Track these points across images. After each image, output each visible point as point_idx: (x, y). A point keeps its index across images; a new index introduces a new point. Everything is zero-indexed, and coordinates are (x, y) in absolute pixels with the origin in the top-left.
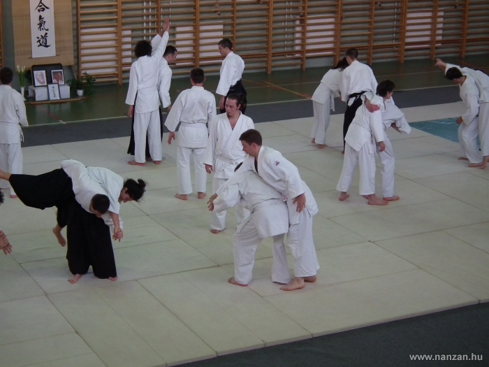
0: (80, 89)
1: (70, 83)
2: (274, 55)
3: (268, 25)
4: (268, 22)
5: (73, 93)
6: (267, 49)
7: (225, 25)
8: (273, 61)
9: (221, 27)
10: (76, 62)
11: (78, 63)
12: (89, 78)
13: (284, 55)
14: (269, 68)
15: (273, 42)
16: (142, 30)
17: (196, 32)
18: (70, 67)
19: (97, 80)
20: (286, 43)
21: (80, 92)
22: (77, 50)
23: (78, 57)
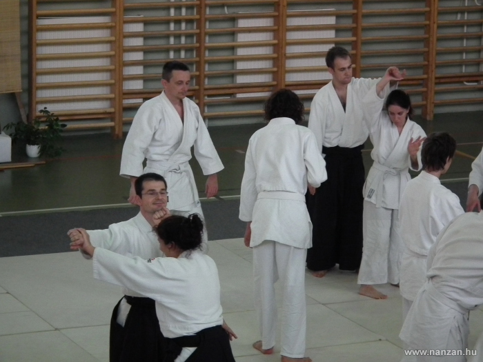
0: (34, 144)
1: (13, 130)
2: (440, 80)
3: (429, 19)
4: (429, 12)
5: (18, 151)
6: (425, 68)
7: (338, 16)
8: (437, 93)
9: (331, 21)
10: (26, 86)
11: (30, 88)
12: (53, 121)
13: (462, 82)
14: (430, 108)
15: (439, 53)
16: (167, 22)
17: (279, 30)
18: (12, 97)
19: (70, 125)
20: (464, 56)
21: (33, 151)
22: (29, 61)
23: (29, 76)
